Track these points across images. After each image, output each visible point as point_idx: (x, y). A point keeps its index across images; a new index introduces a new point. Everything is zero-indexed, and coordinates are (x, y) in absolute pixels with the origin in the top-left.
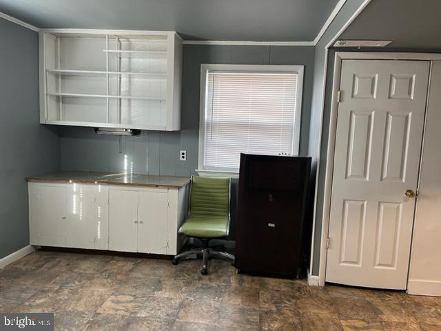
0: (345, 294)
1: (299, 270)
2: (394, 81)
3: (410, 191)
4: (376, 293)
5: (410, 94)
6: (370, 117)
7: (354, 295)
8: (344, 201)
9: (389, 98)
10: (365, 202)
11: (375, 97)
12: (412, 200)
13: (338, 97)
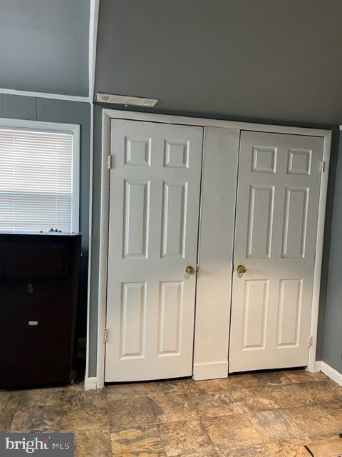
0: (126, 394)
1: (73, 373)
2: (169, 146)
3: (190, 267)
4: (161, 385)
5: (184, 162)
6: (146, 186)
7: (136, 392)
8: (122, 284)
9: (164, 166)
10: (146, 283)
11: (149, 164)
12: (193, 277)
13: (109, 162)
